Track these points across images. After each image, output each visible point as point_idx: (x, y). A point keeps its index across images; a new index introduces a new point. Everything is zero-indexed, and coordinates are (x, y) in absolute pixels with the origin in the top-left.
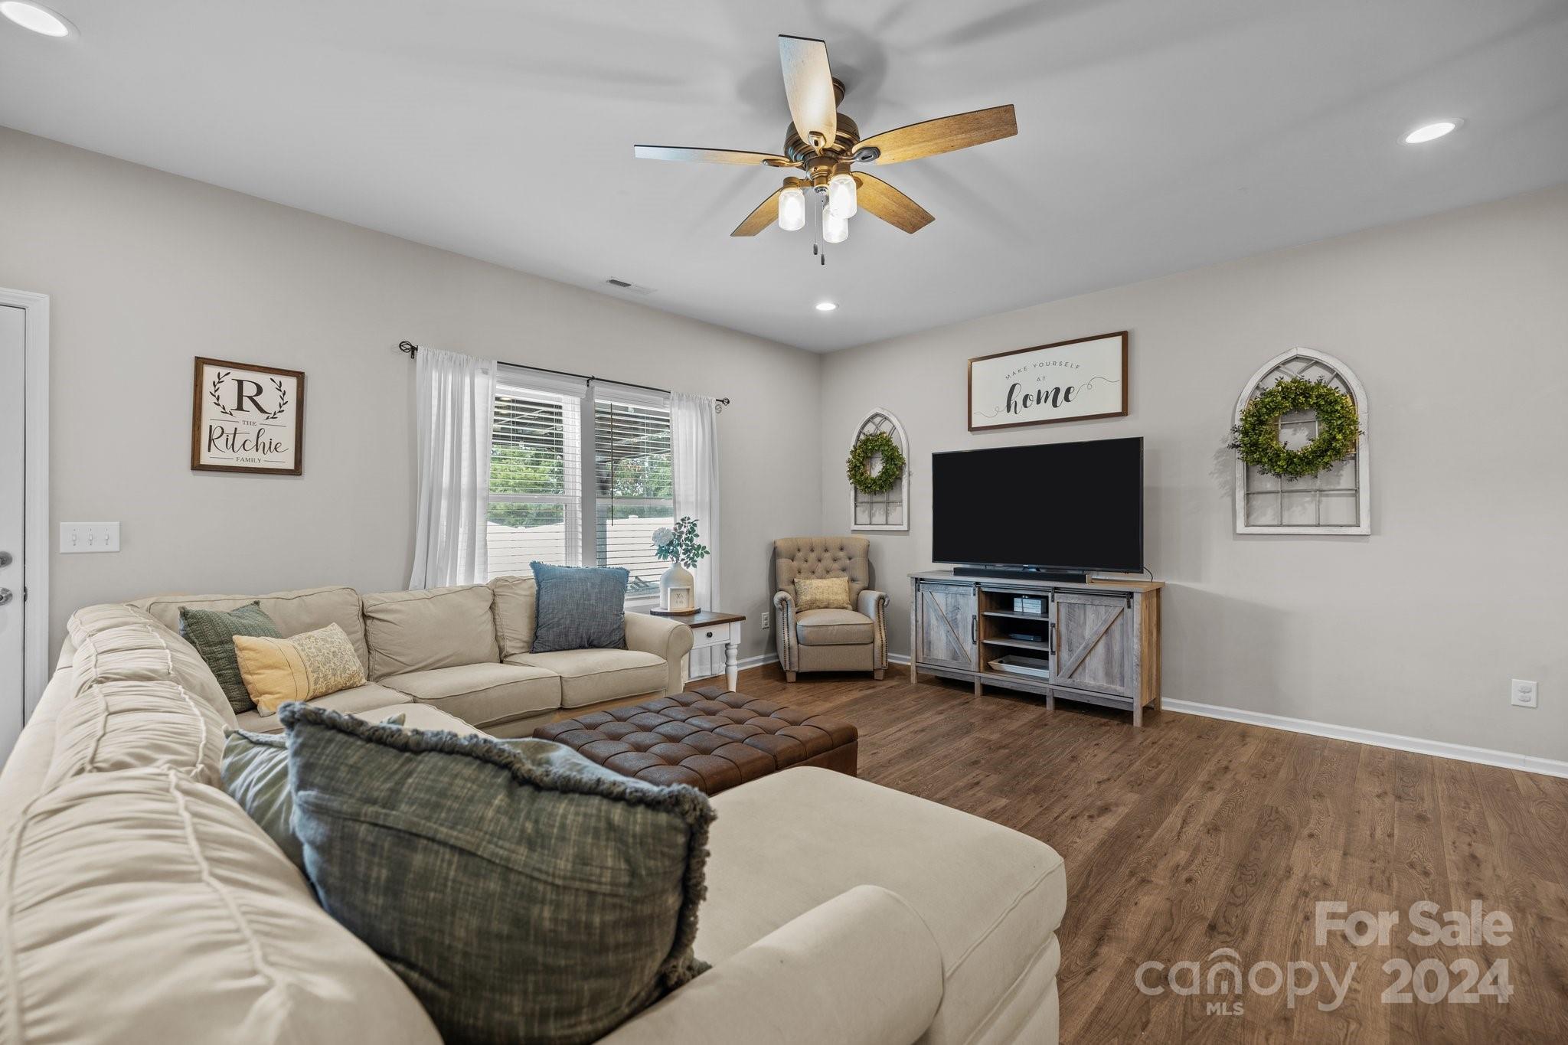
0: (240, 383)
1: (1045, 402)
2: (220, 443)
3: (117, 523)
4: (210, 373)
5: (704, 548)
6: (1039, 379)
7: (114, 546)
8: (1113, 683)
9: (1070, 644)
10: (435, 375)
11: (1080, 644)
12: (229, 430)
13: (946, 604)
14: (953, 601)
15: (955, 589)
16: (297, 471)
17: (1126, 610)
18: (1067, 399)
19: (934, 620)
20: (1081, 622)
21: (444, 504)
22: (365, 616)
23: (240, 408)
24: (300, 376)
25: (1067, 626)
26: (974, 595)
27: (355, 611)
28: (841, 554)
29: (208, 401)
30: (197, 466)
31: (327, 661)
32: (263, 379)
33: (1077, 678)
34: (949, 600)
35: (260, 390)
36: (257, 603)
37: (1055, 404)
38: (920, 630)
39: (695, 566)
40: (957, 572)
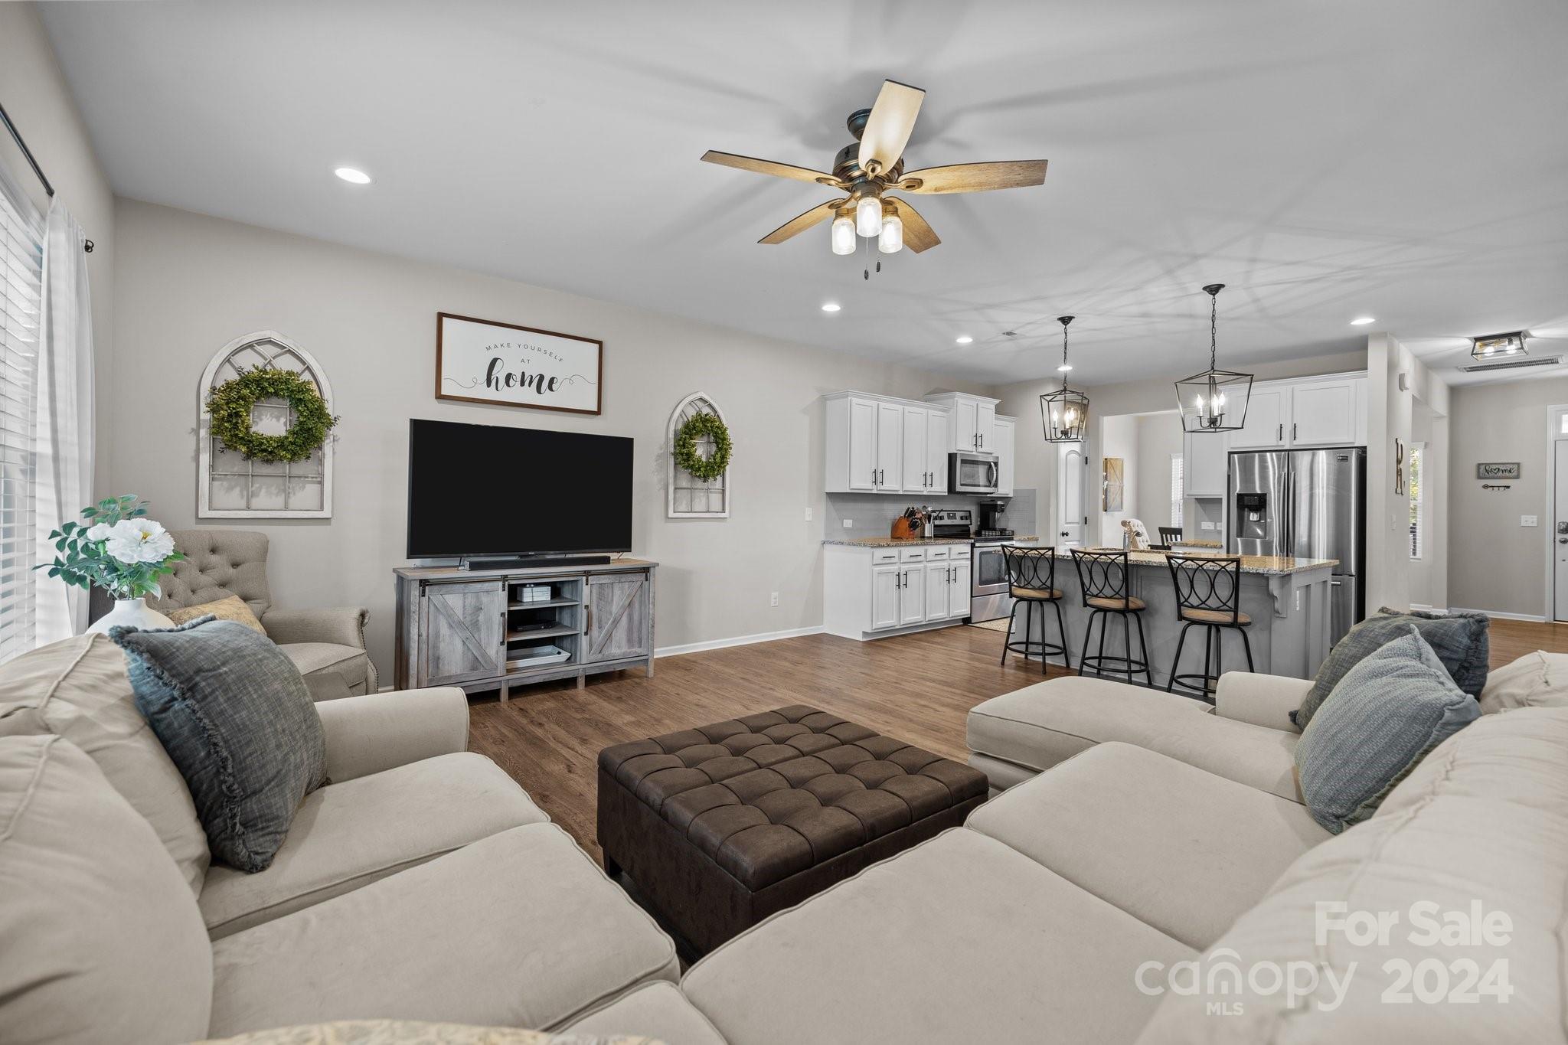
1: (530, 386)
6: (523, 361)
8: (633, 646)
9: (600, 621)
11: (609, 619)
13: (464, 606)
14: (473, 601)
15: (478, 586)
17: (645, 582)
18: (550, 388)
19: (446, 626)
20: (610, 600)
25: (598, 606)
26: (504, 590)
28: (214, 559)
33: (606, 652)
34: (468, 601)
37: (539, 391)
38: (424, 646)
40: (474, 566)
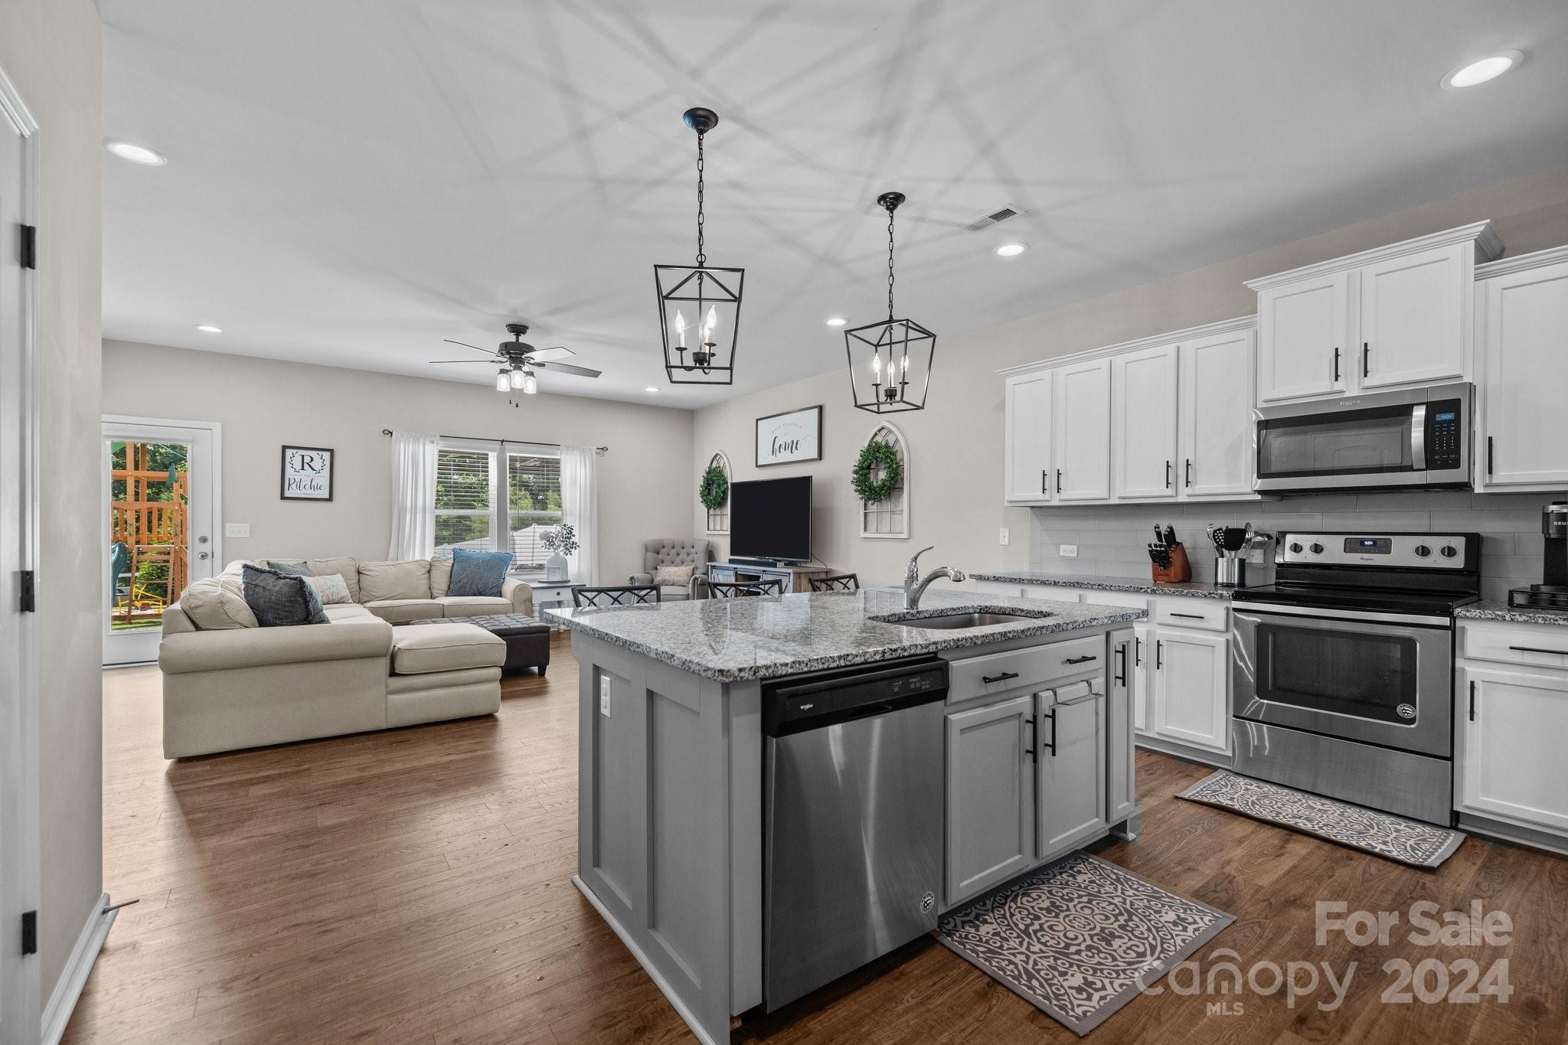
0: (303, 456)
1: (788, 450)
2: (294, 486)
3: (248, 525)
4: (289, 452)
5: (576, 543)
6: (785, 435)
7: (248, 535)
10: (402, 446)
12: (298, 480)
15: (726, 572)
16: (330, 499)
18: (796, 448)
21: (408, 515)
22: (359, 573)
23: (303, 469)
24: (332, 451)
27: (353, 570)
28: (691, 550)
29: (288, 466)
30: (283, 498)
31: (329, 588)
32: (313, 454)
35: (312, 460)
36: (306, 563)
37: (792, 451)
39: (571, 554)
